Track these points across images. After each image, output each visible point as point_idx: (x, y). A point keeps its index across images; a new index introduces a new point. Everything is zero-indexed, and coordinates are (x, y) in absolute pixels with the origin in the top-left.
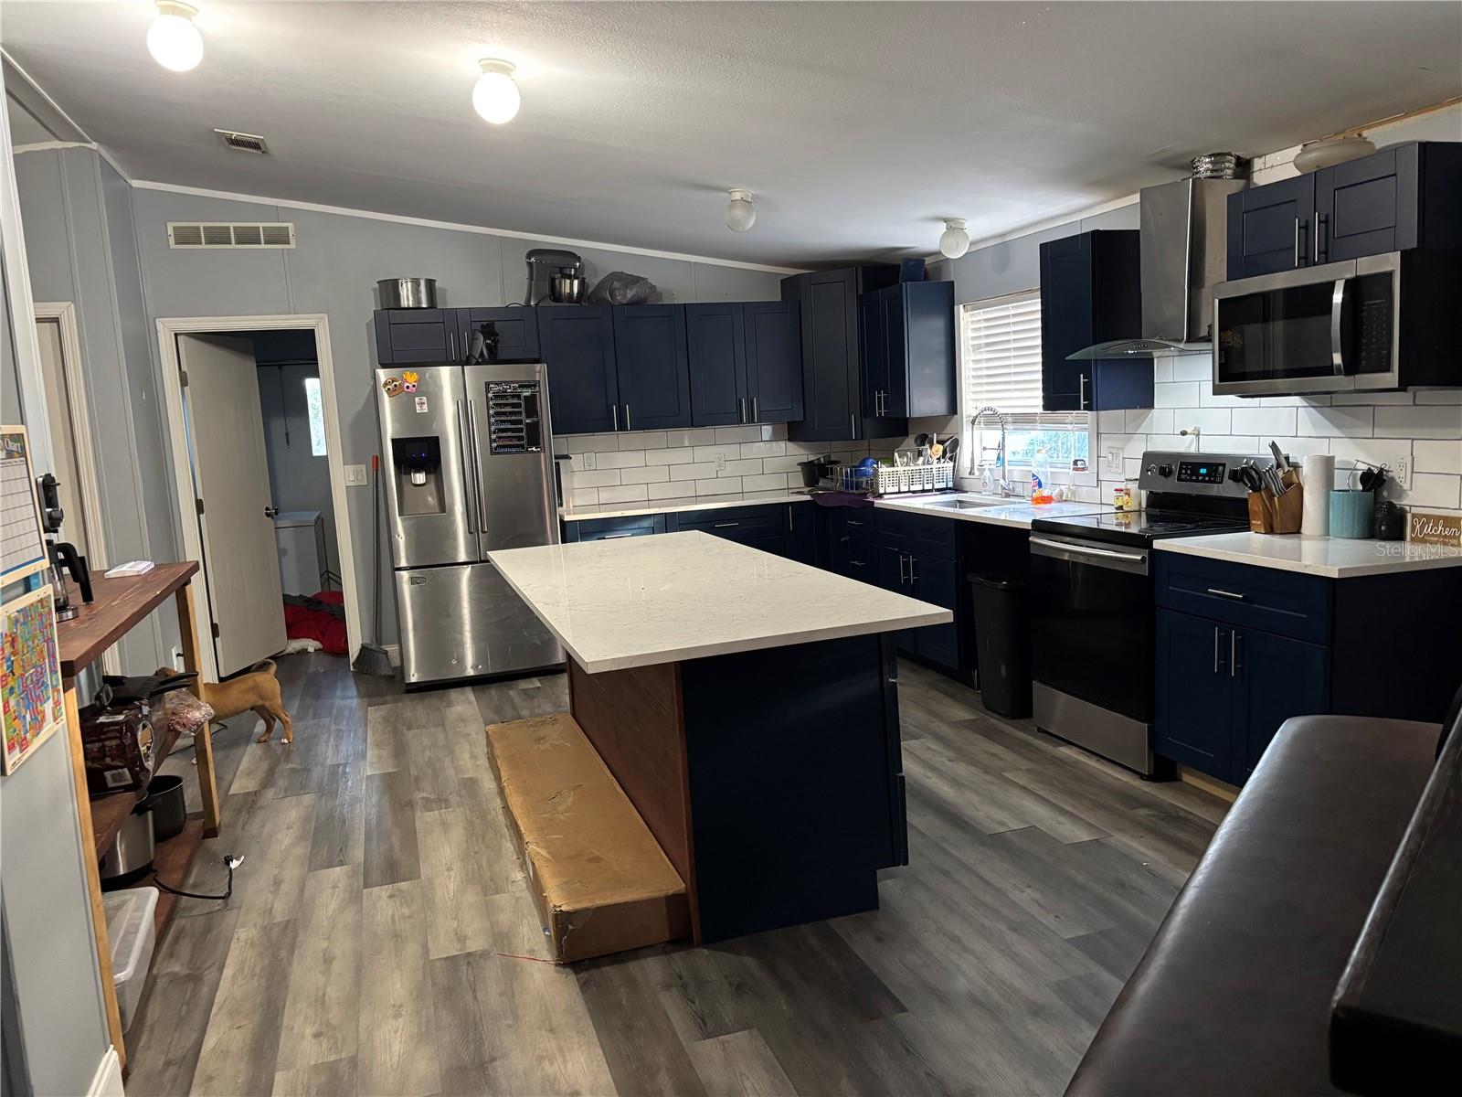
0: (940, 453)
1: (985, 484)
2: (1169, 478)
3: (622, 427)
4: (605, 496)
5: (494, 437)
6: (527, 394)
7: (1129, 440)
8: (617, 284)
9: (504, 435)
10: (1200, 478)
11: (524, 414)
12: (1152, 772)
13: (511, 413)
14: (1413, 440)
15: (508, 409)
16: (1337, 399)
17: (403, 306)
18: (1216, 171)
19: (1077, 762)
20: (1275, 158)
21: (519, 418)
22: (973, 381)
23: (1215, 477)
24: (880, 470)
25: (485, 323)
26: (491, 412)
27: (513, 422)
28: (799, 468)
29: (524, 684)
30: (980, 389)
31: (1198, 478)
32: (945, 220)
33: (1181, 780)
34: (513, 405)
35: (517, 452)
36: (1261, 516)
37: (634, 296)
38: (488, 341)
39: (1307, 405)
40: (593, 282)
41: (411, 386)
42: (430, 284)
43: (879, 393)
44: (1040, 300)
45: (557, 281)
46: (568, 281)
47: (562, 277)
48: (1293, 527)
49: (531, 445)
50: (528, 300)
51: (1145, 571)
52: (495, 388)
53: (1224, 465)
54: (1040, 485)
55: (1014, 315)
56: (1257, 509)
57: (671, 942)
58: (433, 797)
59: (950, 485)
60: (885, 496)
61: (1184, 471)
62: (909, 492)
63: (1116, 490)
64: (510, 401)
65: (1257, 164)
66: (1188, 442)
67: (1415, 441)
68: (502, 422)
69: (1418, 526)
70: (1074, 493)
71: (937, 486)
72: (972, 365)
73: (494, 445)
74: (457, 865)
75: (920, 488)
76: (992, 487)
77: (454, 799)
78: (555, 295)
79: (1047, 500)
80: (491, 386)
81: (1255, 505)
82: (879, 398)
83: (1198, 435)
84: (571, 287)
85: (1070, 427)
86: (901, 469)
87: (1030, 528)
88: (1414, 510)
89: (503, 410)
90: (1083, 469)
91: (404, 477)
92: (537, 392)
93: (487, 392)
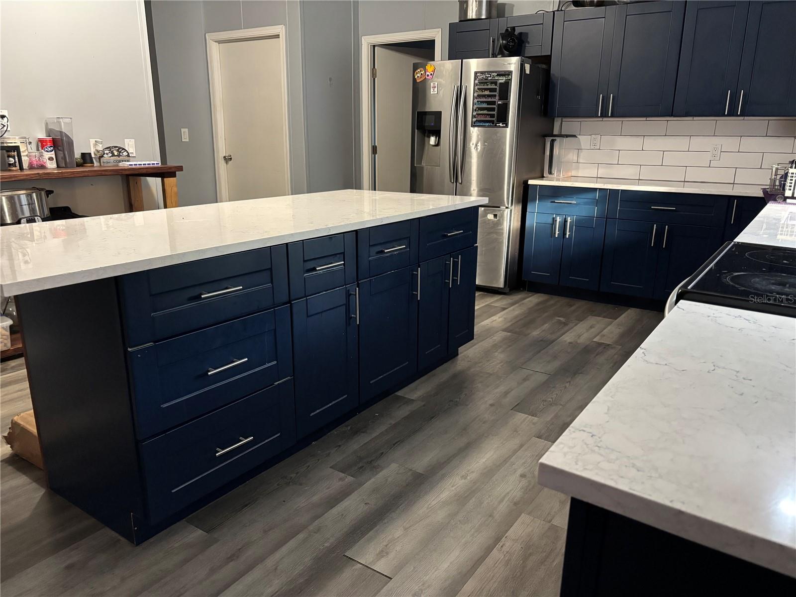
5: (475, 113)
6: (502, 81)
9: (482, 112)
11: (497, 98)
13: (489, 96)
15: (487, 93)
21: (493, 100)
26: (475, 95)
27: (489, 103)
34: (491, 90)
35: (489, 127)
41: (430, 75)
49: (499, 121)
52: (481, 77)
64: (489, 87)
68: (482, 102)
73: (474, 120)
80: (478, 74)
89: (483, 93)
91: (426, 138)
92: (510, 80)
93: (475, 79)
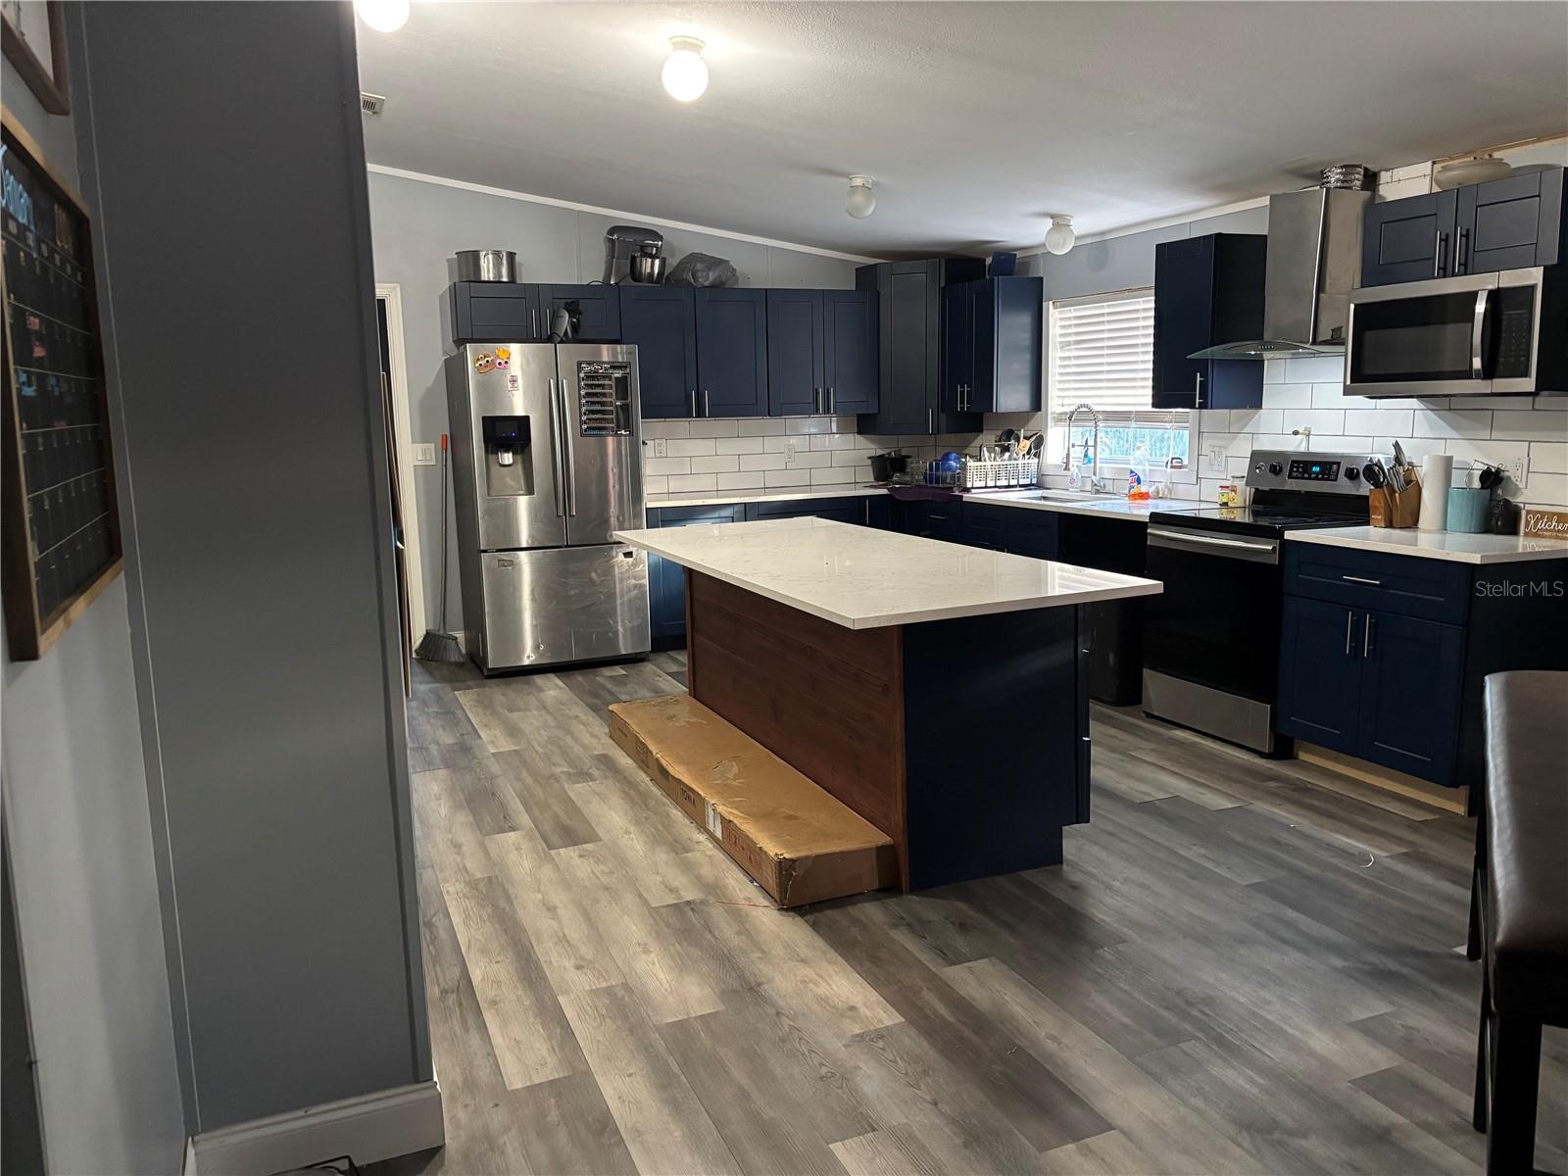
0: (1027, 449)
1: (1072, 481)
2: (1279, 477)
3: (700, 414)
4: (674, 485)
5: (584, 418)
6: (618, 375)
7: (1234, 439)
8: (699, 266)
9: (594, 416)
10: (1313, 476)
11: (614, 396)
12: (1272, 750)
13: (602, 395)
14: (1530, 442)
15: (599, 390)
16: (1456, 403)
17: (483, 279)
18: (1346, 181)
19: (1195, 743)
20: (1400, 173)
21: (608, 399)
22: (1059, 378)
23: (1329, 474)
24: (969, 464)
25: (570, 301)
26: (583, 392)
27: (603, 404)
28: (869, 462)
29: (608, 672)
30: (1067, 386)
31: (1310, 475)
32: (1052, 216)
33: (1298, 759)
34: (604, 387)
36: (1382, 510)
37: (715, 279)
38: (575, 320)
39: (1424, 407)
40: (673, 262)
41: (503, 362)
42: (511, 256)
43: (962, 387)
44: (1154, 298)
45: (638, 259)
46: (649, 260)
47: (641, 256)
48: (1412, 522)
50: (608, 276)
51: (1275, 560)
52: (587, 368)
53: (1339, 464)
54: (1139, 481)
55: (1109, 314)
56: (1378, 504)
57: (878, 890)
58: (571, 770)
59: (1034, 481)
60: (973, 491)
61: (1295, 469)
62: (995, 487)
63: (1221, 487)
64: (601, 382)
65: (1384, 177)
66: (1297, 443)
67: (1532, 444)
68: (593, 403)
69: (1532, 522)
70: (1170, 491)
71: (1022, 482)
72: (1059, 362)
73: (584, 427)
74: (632, 829)
75: (1004, 483)
76: (1079, 484)
77: (595, 773)
78: (635, 273)
79: (1144, 496)
80: (583, 365)
81: (1377, 501)
82: (962, 393)
83: (1309, 435)
84: (651, 266)
85: (1168, 425)
86: (988, 463)
87: (1148, 520)
88: (1528, 507)
89: (593, 391)
90: (1180, 467)
91: (491, 456)
92: (628, 374)
93: (579, 372)
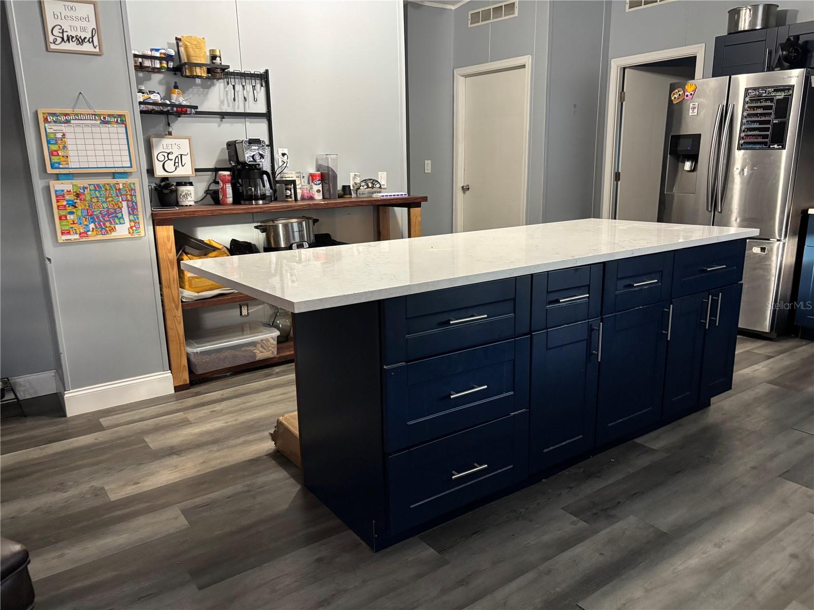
5: (742, 134)
6: (780, 97)
9: (752, 133)
13: (762, 115)
15: (760, 111)
21: (767, 118)
26: (745, 114)
27: (761, 122)
34: (765, 108)
35: (760, 149)
41: (689, 95)
49: (773, 142)
52: (753, 93)
64: (764, 104)
68: (753, 122)
73: (742, 142)
80: (750, 91)
91: (680, 164)
92: (790, 95)
93: (745, 96)
